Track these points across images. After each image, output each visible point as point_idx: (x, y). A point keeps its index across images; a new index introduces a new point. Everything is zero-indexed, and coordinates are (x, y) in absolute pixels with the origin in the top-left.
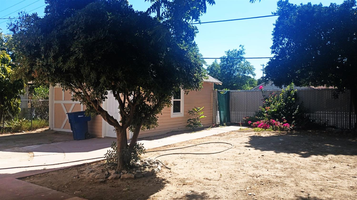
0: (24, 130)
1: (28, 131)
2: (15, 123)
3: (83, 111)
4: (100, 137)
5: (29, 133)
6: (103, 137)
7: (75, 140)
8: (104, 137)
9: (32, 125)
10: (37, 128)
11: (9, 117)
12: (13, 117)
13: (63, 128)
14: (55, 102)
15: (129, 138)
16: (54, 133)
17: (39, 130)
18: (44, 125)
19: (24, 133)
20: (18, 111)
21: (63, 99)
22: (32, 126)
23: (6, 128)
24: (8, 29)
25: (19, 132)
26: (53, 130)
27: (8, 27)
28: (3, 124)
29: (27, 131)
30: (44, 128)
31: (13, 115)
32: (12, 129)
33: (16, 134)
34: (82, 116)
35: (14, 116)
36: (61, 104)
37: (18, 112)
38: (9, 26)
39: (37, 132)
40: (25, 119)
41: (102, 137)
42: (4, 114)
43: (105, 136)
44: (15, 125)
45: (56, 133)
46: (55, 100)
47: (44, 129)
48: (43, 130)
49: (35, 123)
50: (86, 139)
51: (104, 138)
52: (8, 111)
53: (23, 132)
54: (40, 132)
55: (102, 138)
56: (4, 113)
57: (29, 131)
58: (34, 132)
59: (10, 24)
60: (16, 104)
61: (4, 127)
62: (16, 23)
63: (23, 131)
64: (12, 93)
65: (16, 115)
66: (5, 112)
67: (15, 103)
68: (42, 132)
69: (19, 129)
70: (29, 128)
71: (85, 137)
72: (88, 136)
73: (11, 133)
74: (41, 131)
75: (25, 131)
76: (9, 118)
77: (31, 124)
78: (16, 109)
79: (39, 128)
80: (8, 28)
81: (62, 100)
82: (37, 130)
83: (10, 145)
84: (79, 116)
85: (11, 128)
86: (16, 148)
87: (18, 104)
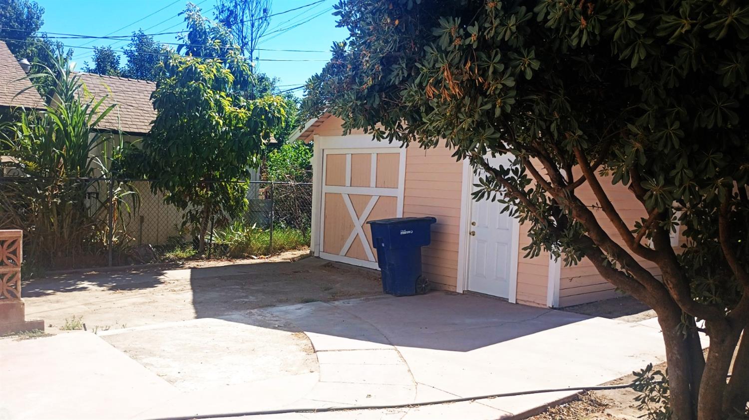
0: (255, 252)
1: (264, 257)
2: (238, 235)
3: (401, 217)
4: (452, 289)
5: (267, 261)
6: (460, 290)
7: (387, 293)
8: (462, 292)
9: (271, 242)
10: (282, 249)
11: (224, 220)
12: (232, 219)
13: (345, 256)
14: (326, 189)
15: (546, 305)
16: (325, 266)
17: (288, 255)
18: (296, 242)
19: (256, 260)
20: (242, 206)
21: (348, 183)
22: (273, 244)
23: (217, 246)
24: (216, 20)
25: (244, 258)
26: (318, 257)
27: (215, 16)
28: (211, 237)
29: (262, 256)
30: (295, 249)
31: (233, 216)
32: (228, 249)
33: (239, 262)
34: (409, 232)
35: (235, 217)
36: (343, 195)
37: (243, 208)
38: (218, 13)
39: (284, 259)
40: (256, 227)
41: (457, 291)
42: (214, 212)
43: (466, 290)
44: (237, 240)
45: (329, 266)
46: (326, 185)
47: (298, 253)
48: (295, 256)
49: (279, 236)
50: (417, 294)
51: (463, 294)
52: (221, 205)
53: (253, 258)
54: (290, 259)
55: (458, 293)
56: (213, 210)
57: (265, 255)
58: (276, 259)
59: (220, 7)
60: (238, 190)
61: (213, 242)
62: (232, 6)
63: (253, 256)
64: (235, 163)
65: (238, 215)
66: (215, 207)
67: (237, 188)
68: (294, 261)
69: (243, 250)
70: (266, 248)
71: (415, 288)
72: (424, 286)
73: (227, 260)
74: (293, 259)
75: (256, 256)
76: (222, 224)
77: (269, 239)
78: (238, 201)
79: (287, 250)
80: (217, 18)
81: (345, 186)
82: (282, 254)
83: (235, 298)
84: (403, 233)
85: (227, 245)
86: (256, 310)
87: (243, 191)
